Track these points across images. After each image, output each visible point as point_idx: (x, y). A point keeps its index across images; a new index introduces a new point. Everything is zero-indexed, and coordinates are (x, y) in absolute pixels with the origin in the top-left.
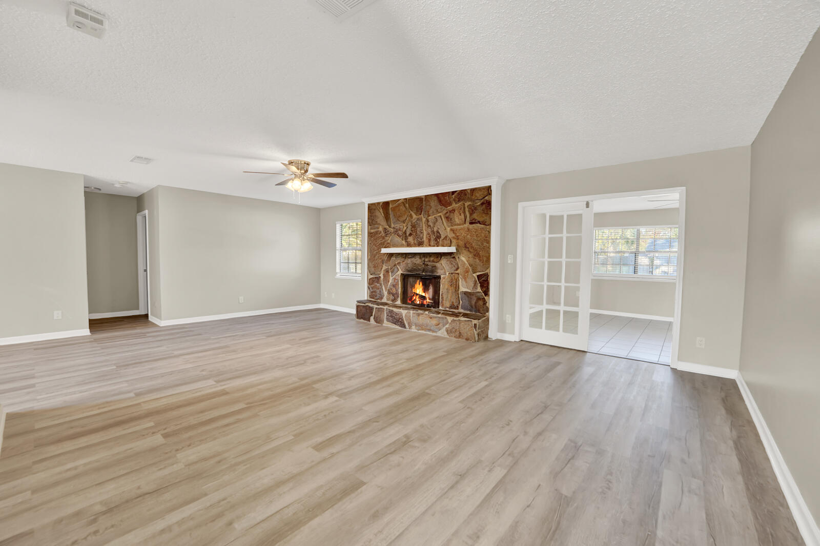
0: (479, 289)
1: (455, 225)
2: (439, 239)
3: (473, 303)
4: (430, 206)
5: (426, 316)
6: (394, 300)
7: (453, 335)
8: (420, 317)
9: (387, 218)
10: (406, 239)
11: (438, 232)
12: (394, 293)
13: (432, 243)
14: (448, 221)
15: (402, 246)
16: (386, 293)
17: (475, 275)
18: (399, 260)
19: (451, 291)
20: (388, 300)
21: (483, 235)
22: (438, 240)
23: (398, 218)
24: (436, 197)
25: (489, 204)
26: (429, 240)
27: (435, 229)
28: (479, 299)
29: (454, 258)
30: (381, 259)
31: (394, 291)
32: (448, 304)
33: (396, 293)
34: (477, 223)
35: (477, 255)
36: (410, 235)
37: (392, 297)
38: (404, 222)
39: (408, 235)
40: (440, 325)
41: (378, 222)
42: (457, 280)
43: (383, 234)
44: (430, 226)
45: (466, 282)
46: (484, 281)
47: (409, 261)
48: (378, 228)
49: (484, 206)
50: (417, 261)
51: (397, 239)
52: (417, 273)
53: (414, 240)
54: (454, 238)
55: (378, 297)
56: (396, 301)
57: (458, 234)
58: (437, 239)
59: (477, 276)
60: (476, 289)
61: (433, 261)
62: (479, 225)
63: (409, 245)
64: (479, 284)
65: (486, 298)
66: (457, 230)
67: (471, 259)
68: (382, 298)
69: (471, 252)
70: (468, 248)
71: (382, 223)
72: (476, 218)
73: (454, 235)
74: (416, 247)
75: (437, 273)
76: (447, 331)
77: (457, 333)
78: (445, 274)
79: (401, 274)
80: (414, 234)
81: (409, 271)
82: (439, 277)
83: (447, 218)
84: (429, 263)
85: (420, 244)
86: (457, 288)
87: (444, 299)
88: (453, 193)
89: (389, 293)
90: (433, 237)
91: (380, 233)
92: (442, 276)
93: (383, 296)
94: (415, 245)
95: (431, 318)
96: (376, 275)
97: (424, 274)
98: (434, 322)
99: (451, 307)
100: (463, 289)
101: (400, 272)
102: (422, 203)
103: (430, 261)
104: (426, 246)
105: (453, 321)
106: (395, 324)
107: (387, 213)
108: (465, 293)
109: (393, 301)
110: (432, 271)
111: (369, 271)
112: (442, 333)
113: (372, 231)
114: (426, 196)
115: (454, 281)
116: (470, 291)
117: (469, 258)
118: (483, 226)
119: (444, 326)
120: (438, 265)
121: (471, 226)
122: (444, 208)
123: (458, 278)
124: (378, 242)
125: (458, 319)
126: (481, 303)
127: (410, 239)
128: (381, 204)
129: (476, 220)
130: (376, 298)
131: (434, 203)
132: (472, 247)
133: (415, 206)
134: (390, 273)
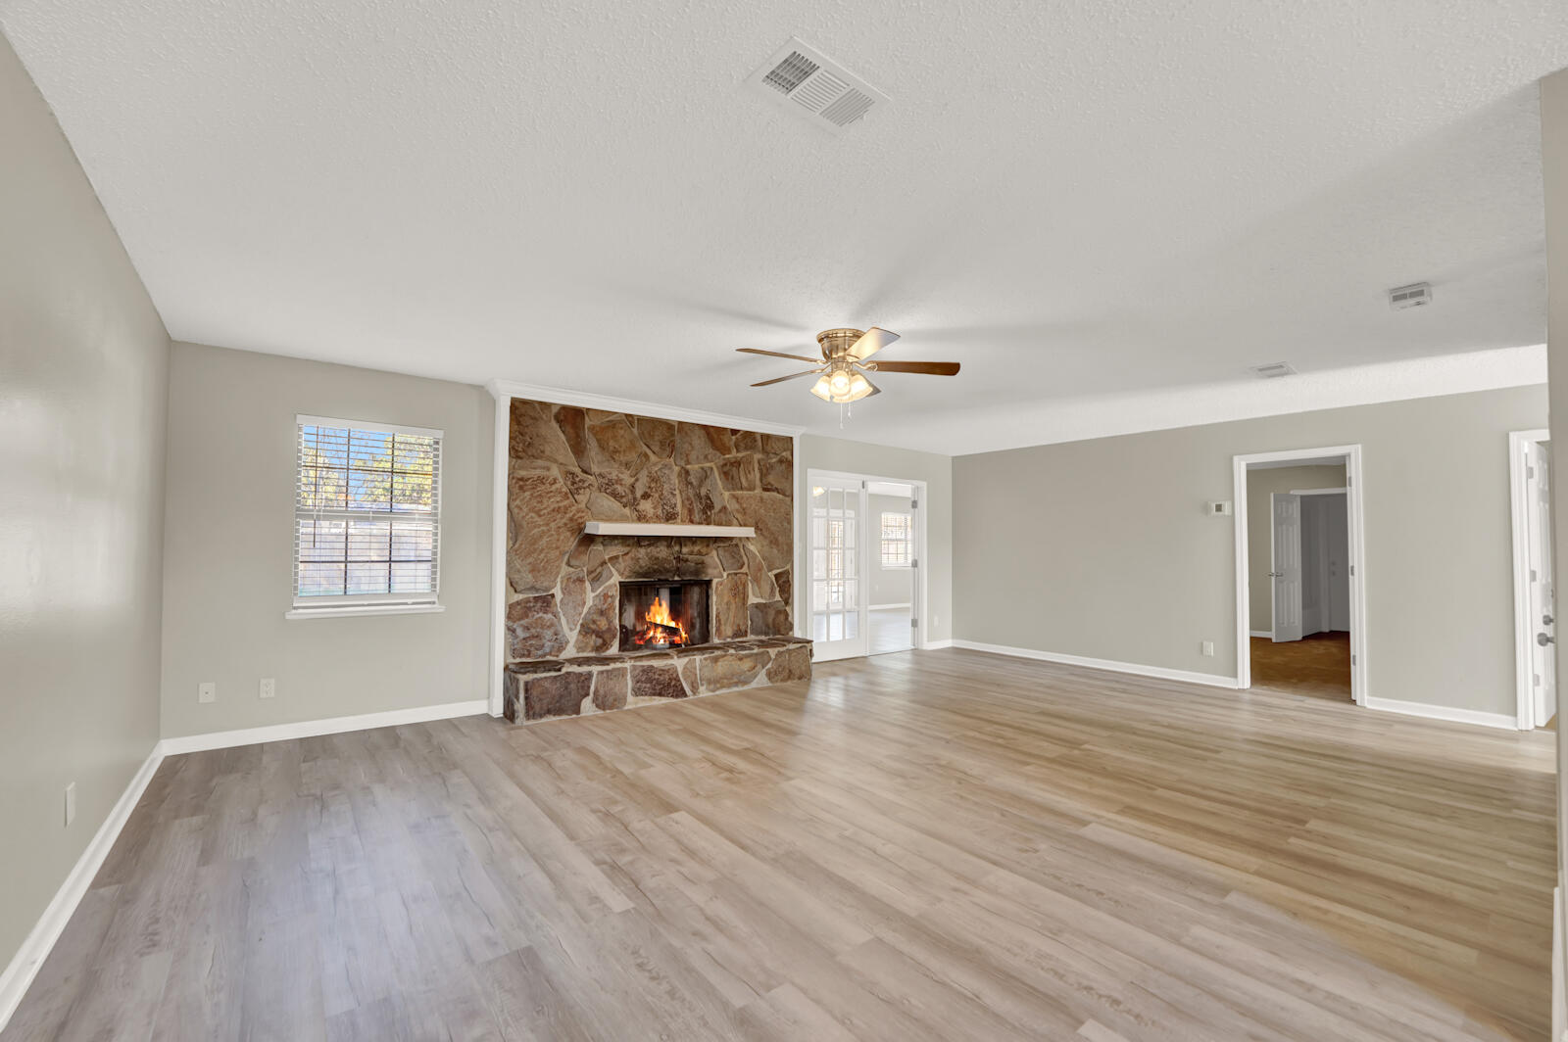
0: (778, 598)
1: (742, 489)
2: (710, 511)
3: (770, 620)
4: (691, 444)
5: (731, 658)
6: (605, 645)
7: (780, 677)
8: (719, 664)
9: (578, 449)
10: (633, 504)
11: (709, 498)
12: (604, 629)
13: (696, 518)
14: (727, 479)
15: (623, 519)
16: (572, 635)
17: (771, 575)
18: (616, 550)
19: (734, 606)
20: (580, 649)
21: (782, 510)
22: (709, 513)
23: (613, 455)
24: (703, 432)
25: (790, 464)
26: (691, 511)
27: (703, 492)
28: (779, 612)
29: (737, 545)
30: (557, 548)
31: (603, 624)
32: (728, 631)
33: (609, 629)
34: (773, 491)
35: (774, 542)
36: (646, 496)
37: (593, 640)
38: (627, 465)
39: (639, 494)
40: (756, 668)
41: (547, 453)
42: (745, 586)
43: (561, 484)
44: (691, 483)
45: (759, 588)
46: (784, 583)
47: (642, 552)
48: (548, 469)
49: (784, 465)
50: (662, 552)
51: (607, 503)
52: (662, 577)
53: (654, 508)
54: (738, 511)
55: (547, 650)
56: (607, 649)
57: (745, 506)
58: (706, 511)
59: (776, 576)
60: (774, 596)
61: (700, 553)
62: (775, 494)
63: (641, 518)
64: (778, 589)
65: (787, 608)
66: (742, 498)
67: (766, 549)
68: (561, 649)
69: (766, 537)
70: (761, 530)
71: (561, 459)
72: (773, 482)
73: (737, 506)
74: (661, 523)
75: (707, 575)
76: (769, 675)
77: (786, 674)
78: (722, 576)
79: (620, 583)
80: (657, 495)
81: (639, 575)
82: (709, 583)
83: (726, 474)
84: (690, 557)
85: (670, 518)
86: (745, 598)
87: (722, 622)
88: (734, 432)
89: (586, 630)
90: (697, 507)
91: (555, 481)
92: (715, 581)
93: (567, 642)
94: (657, 519)
95: (741, 659)
96: (537, 590)
97: (676, 578)
98: (747, 665)
99: (736, 635)
100: (753, 600)
101: (616, 579)
102: (673, 435)
103: (691, 553)
104: (683, 522)
105: (780, 654)
106: (660, 695)
107: (578, 436)
108: (757, 606)
109: (598, 649)
110: (697, 572)
111: (512, 584)
112: (761, 680)
113: (523, 473)
114: (680, 423)
115: (741, 588)
116: (764, 601)
117: (763, 546)
118: (781, 496)
119: (763, 668)
120: (707, 559)
121: (766, 494)
122: (718, 454)
123: (746, 581)
124: (545, 504)
125: (784, 648)
126: (782, 617)
127: (646, 506)
128: (555, 410)
129: (772, 485)
130: (540, 653)
131: (699, 441)
132: (768, 529)
133: (656, 438)
134: (587, 584)
